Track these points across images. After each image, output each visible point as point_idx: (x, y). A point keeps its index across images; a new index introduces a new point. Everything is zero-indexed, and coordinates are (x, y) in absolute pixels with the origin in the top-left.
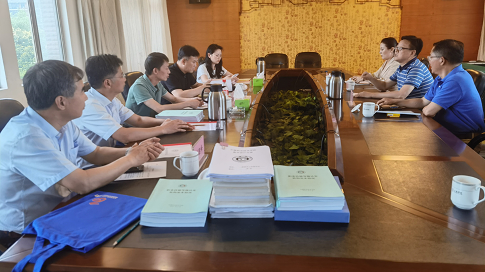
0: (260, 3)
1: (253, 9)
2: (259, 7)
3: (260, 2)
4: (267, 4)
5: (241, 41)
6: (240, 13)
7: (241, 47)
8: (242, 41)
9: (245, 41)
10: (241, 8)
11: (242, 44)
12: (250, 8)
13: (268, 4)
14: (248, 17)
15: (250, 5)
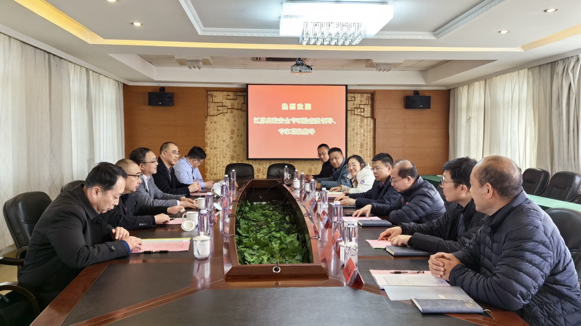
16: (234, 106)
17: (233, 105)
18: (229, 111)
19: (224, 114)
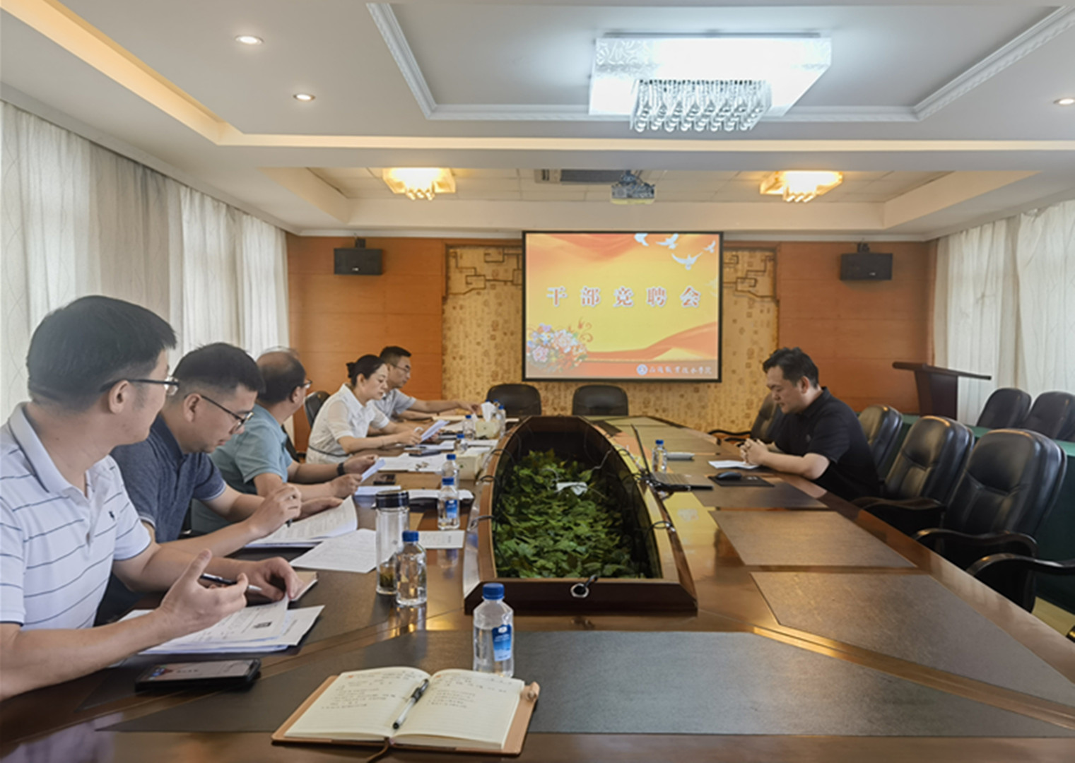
0: (489, 280)
1: (474, 292)
2: (485, 288)
3: (488, 278)
4: (502, 283)
5: (444, 358)
6: (445, 299)
7: (444, 371)
8: (448, 359)
9: (454, 358)
10: (447, 288)
11: (447, 365)
12: (467, 290)
13: (505, 282)
14: (461, 307)
15: (467, 283)
16: (497, 275)
17: (495, 273)
18: (488, 284)
19: (478, 291)
